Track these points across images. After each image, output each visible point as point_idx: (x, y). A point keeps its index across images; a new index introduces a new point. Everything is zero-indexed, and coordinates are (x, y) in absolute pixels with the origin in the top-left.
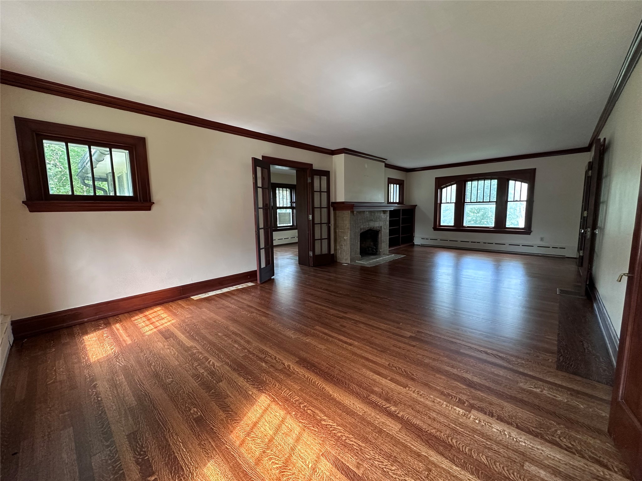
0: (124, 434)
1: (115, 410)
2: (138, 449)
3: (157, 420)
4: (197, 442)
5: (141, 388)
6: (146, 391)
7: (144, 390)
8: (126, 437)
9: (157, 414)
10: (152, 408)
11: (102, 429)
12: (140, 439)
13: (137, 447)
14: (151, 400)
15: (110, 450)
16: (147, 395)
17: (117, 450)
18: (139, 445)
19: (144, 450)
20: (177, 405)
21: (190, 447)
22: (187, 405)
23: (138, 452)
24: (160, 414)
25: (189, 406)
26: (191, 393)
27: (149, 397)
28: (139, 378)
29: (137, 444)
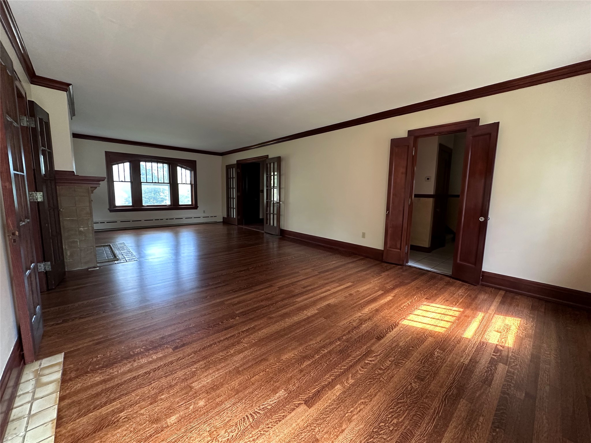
0: (491, 389)
1: (483, 416)
2: (490, 373)
3: (463, 373)
4: (458, 345)
5: (441, 408)
6: (442, 400)
7: (443, 402)
8: (491, 386)
9: (457, 376)
10: (456, 383)
11: (505, 411)
12: (484, 376)
13: (489, 375)
14: (449, 389)
15: (508, 391)
16: (446, 396)
17: (503, 386)
18: (487, 374)
19: (487, 369)
20: (439, 366)
21: (463, 347)
22: (436, 360)
23: (491, 372)
24: (456, 374)
25: (435, 358)
26: (421, 362)
27: (446, 392)
28: (429, 422)
29: (488, 375)
